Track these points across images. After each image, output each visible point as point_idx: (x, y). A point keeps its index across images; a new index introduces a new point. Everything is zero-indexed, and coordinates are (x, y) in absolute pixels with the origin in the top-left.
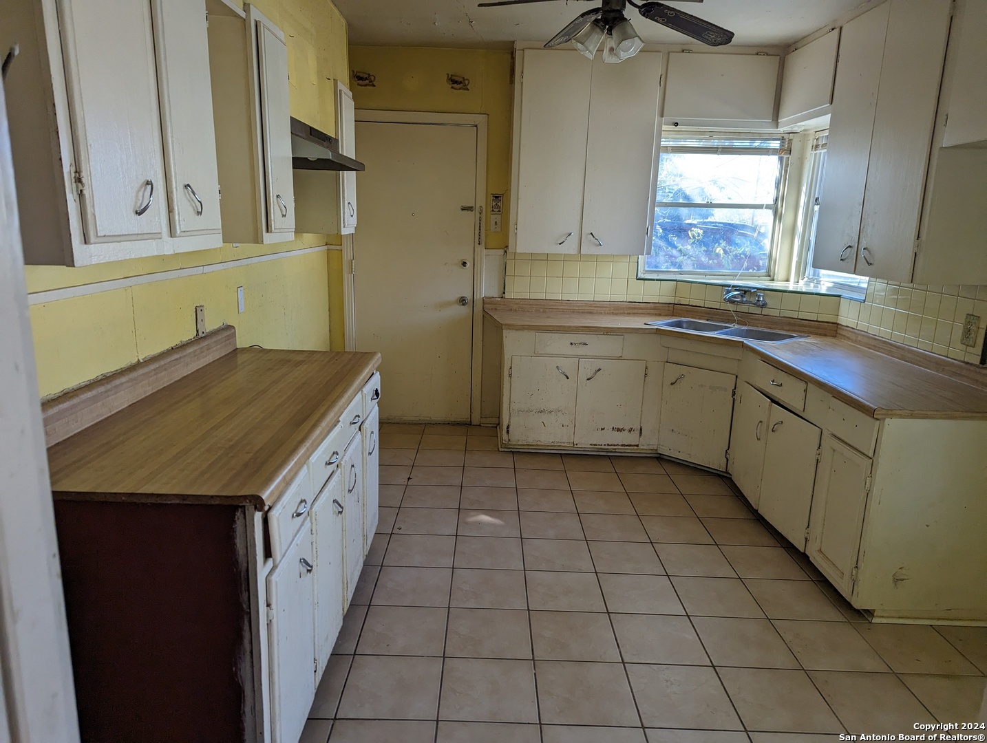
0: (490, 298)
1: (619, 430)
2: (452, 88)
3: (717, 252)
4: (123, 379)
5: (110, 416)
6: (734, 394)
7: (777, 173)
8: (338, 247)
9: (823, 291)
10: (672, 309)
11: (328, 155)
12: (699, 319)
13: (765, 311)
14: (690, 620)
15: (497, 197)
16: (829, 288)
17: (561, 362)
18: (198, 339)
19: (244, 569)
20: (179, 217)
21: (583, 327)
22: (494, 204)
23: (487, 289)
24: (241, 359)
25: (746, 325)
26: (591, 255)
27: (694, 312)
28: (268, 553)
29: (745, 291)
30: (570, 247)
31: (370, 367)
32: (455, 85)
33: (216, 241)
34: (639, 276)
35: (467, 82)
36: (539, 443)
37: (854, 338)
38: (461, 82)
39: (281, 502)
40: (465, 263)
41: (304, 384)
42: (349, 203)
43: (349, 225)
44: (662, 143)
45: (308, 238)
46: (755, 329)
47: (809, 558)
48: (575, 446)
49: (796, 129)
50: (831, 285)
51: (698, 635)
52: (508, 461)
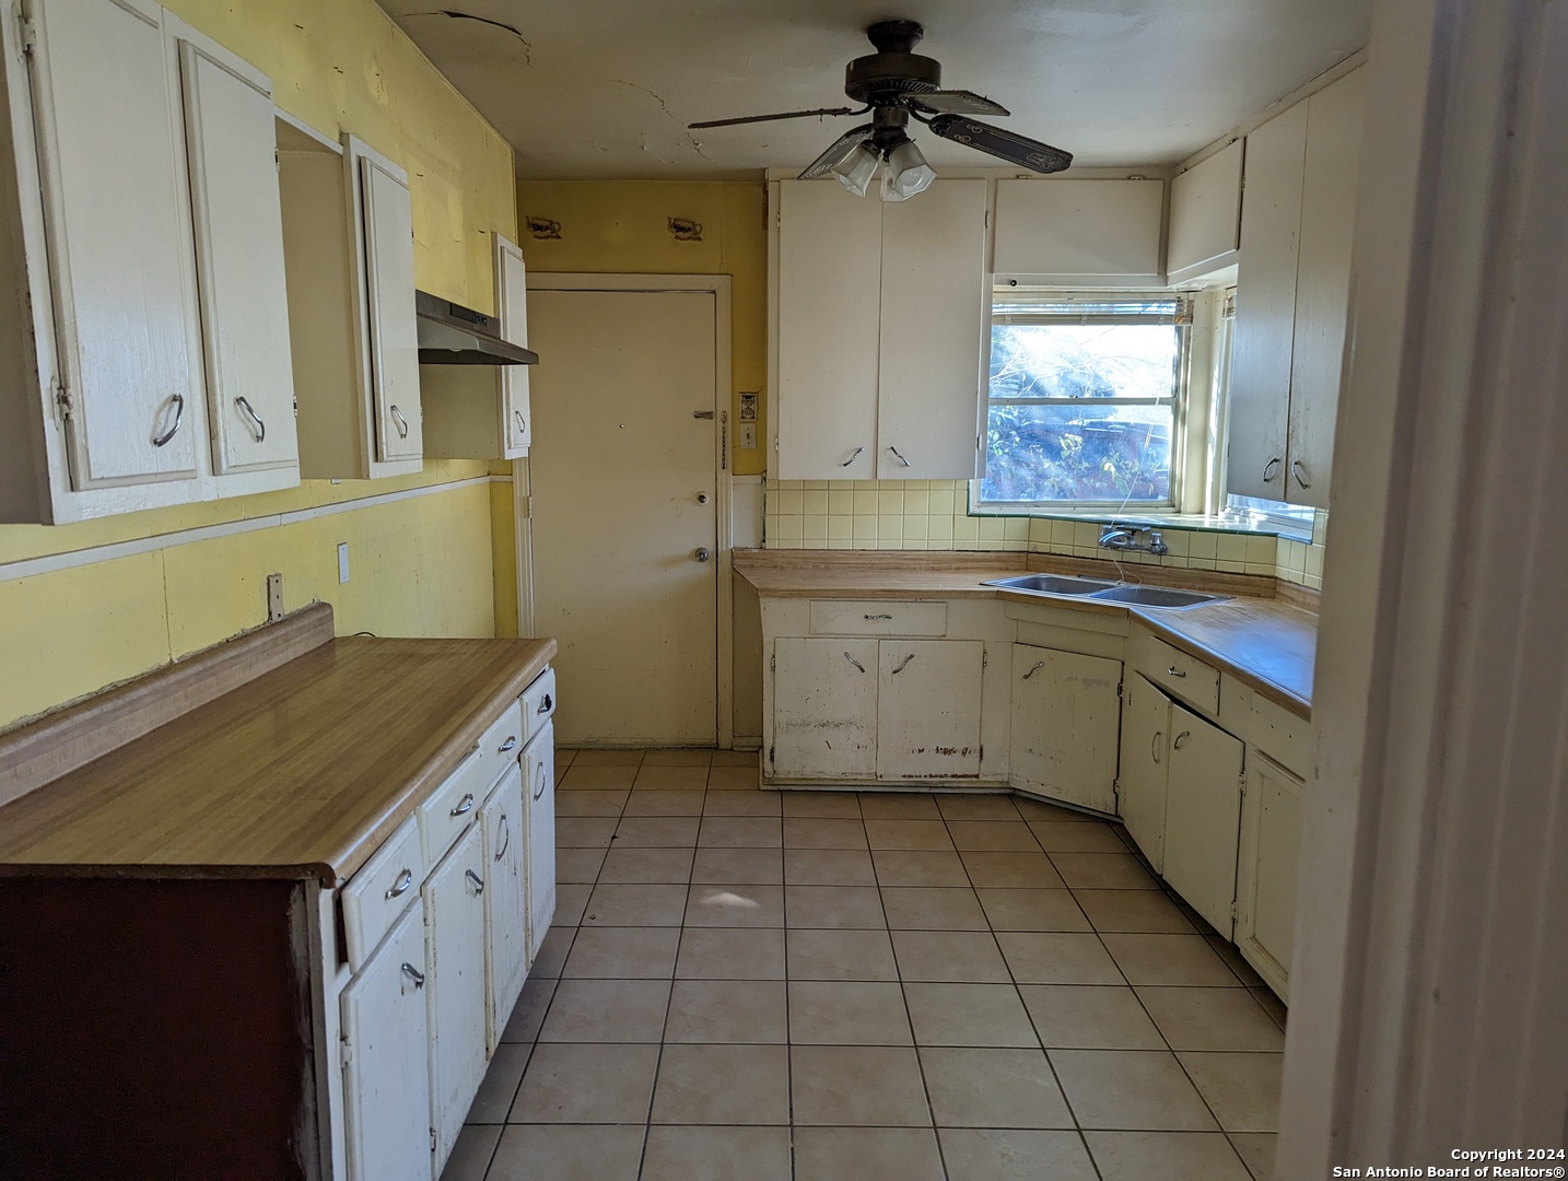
0: (743, 549)
1: (946, 752)
2: (677, 237)
3: (1106, 469)
4: (144, 691)
5: (121, 748)
6: (1120, 690)
7: (1176, 352)
8: (507, 478)
9: (1253, 527)
10: (1024, 560)
11: (475, 344)
12: (1066, 574)
13: (1165, 561)
14: (1046, 1055)
15: (748, 398)
16: (1261, 524)
17: (851, 646)
18: (271, 626)
19: (303, 981)
20: (226, 445)
21: (883, 591)
22: (745, 407)
23: (737, 534)
24: (339, 653)
25: (1137, 582)
26: (895, 481)
27: (1058, 564)
28: (342, 956)
29: (1133, 530)
30: (860, 470)
31: (536, 661)
32: (681, 234)
33: (291, 477)
34: (971, 511)
35: (698, 228)
36: (821, 776)
37: (1301, 599)
38: (689, 229)
39: (367, 873)
40: (703, 497)
41: (429, 690)
42: (517, 412)
43: (518, 444)
44: (994, 310)
45: (458, 466)
46: (1152, 588)
47: (1239, 949)
48: (879, 779)
49: (1195, 286)
50: (1263, 518)
51: (1057, 1079)
52: (772, 806)
